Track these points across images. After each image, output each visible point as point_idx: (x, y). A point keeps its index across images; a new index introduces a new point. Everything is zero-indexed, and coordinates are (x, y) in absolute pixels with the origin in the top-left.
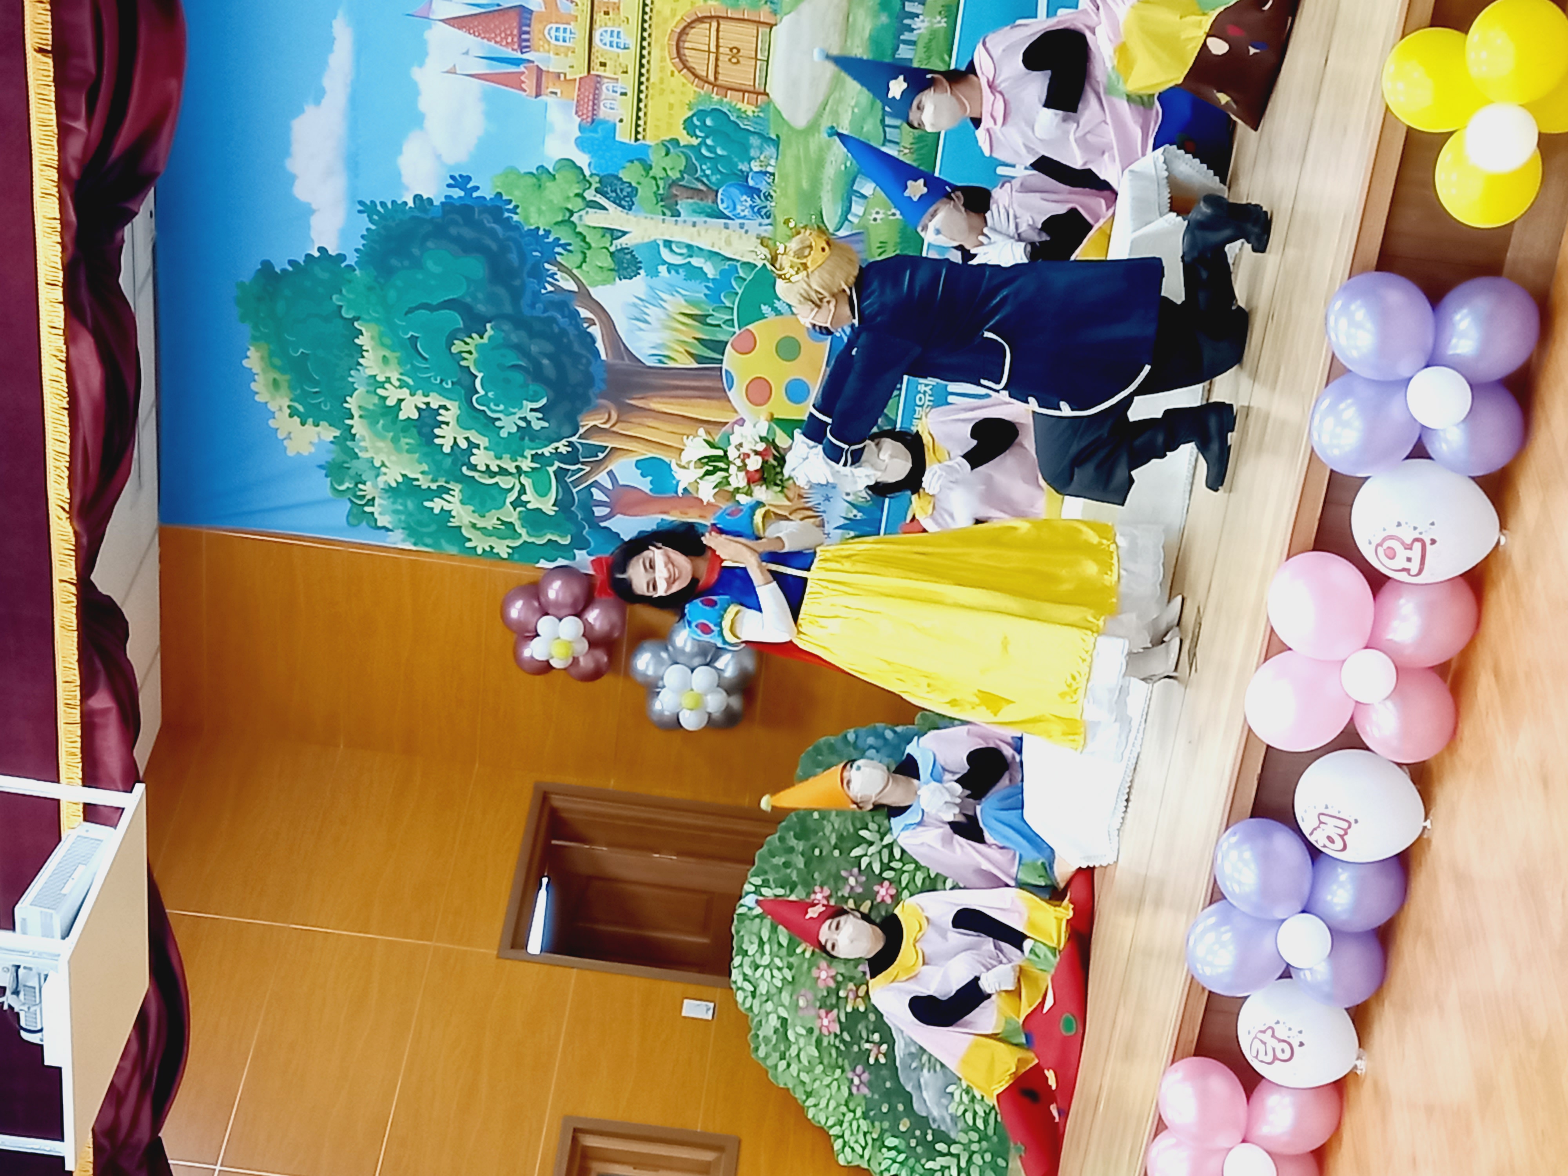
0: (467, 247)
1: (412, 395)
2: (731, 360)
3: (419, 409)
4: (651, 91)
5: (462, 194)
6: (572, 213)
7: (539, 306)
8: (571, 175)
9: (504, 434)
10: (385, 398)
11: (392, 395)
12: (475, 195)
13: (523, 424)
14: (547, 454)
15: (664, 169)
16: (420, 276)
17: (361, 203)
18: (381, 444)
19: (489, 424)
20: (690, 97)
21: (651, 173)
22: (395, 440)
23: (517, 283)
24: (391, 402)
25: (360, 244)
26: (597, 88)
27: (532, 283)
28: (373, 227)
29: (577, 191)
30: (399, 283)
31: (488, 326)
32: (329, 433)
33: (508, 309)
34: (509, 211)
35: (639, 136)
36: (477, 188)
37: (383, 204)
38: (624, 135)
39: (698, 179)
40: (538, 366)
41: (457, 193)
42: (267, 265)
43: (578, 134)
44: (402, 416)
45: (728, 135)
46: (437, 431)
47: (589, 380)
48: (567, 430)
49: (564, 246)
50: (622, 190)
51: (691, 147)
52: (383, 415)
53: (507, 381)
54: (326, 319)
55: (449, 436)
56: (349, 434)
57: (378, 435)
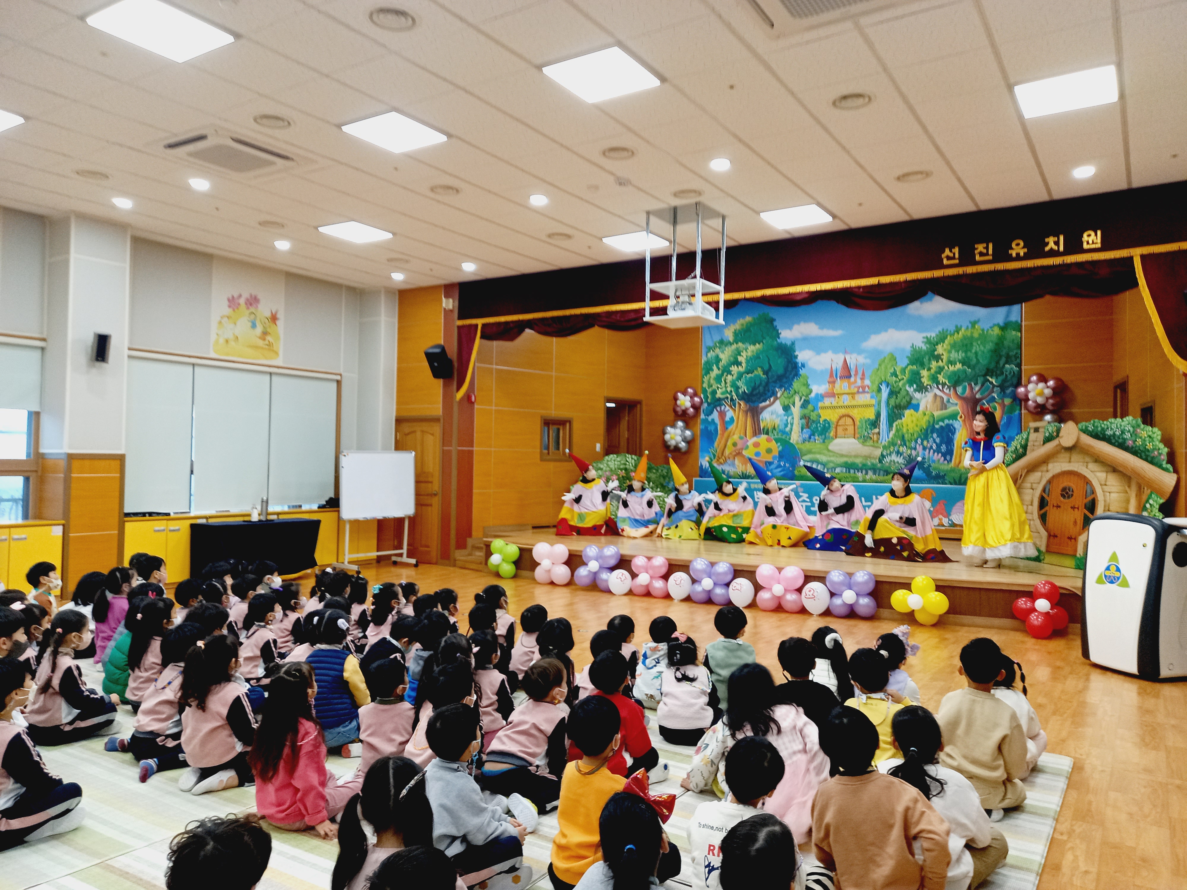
0: (786, 369)
1: (745, 359)
2: (764, 437)
3: (741, 361)
4: (833, 410)
6: (798, 394)
7: (773, 388)
8: (808, 392)
9: (737, 382)
10: (743, 352)
11: (744, 354)
12: (800, 369)
13: (740, 387)
14: (732, 394)
15: (813, 415)
16: (777, 358)
17: (794, 342)
18: (729, 352)
19: (739, 379)
20: (832, 419)
21: (811, 412)
22: (732, 356)
23: (778, 382)
24: (742, 354)
25: (784, 342)
26: (832, 397)
27: (778, 385)
28: (788, 345)
29: (804, 394)
30: (774, 353)
31: (766, 376)
32: (731, 339)
33: (770, 381)
34: (797, 378)
35: (820, 408)
36: (802, 370)
37: (795, 347)
38: (820, 404)
39: (811, 424)
40: (756, 389)
41: (800, 365)
42: (775, 321)
43: (819, 393)
44: (739, 357)
45: (824, 430)
46: (735, 366)
47: (753, 402)
48: (739, 398)
49: (789, 392)
50: (806, 405)
51: (820, 421)
52: (738, 352)
53: (751, 382)
54: (762, 336)
55: (734, 369)
56: (731, 344)
57: (732, 352)
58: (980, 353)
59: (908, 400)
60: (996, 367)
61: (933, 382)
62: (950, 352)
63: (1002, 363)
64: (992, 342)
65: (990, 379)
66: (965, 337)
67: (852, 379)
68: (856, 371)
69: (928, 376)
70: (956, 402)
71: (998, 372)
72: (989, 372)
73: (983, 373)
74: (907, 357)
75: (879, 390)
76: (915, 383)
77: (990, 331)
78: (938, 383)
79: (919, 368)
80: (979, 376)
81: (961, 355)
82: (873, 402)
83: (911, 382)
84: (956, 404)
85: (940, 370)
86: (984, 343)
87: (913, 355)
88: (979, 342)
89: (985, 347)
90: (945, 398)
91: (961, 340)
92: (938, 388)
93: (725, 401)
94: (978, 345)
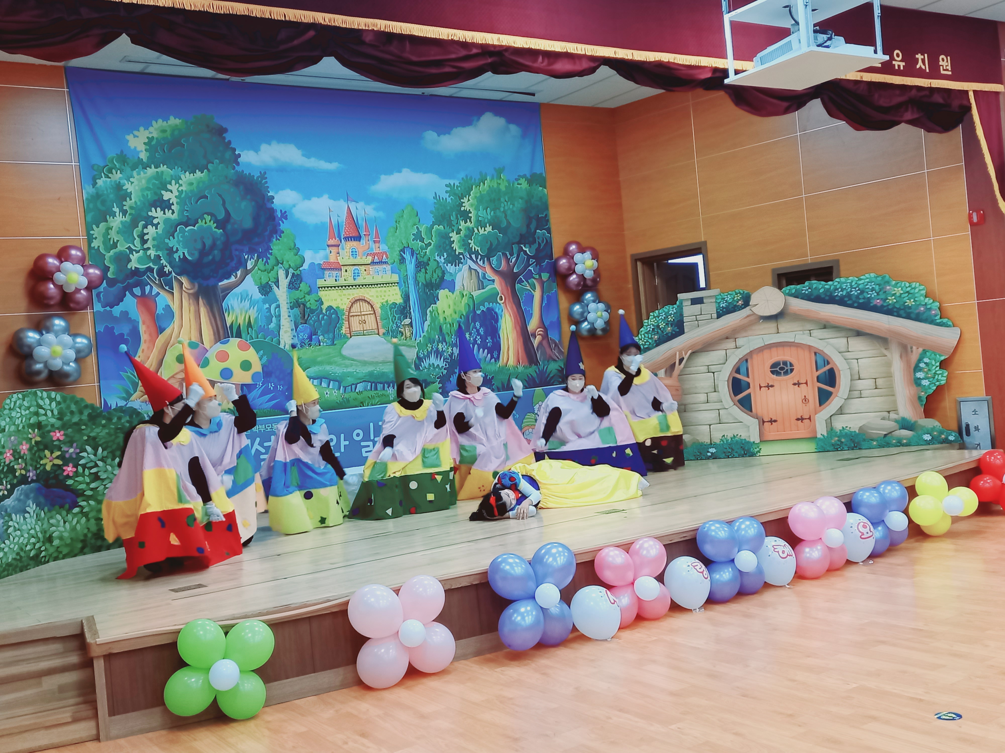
0: (256, 219)
1: (176, 197)
2: (235, 341)
3: (169, 200)
4: (339, 291)
5: (279, 216)
6: (282, 264)
7: (237, 253)
8: (299, 262)
9: (167, 241)
10: (170, 183)
11: (173, 187)
12: (280, 222)
13: (175, 249)
14: (162, 262)
15: (309, 301)
16: (238, 199)
17: (265, 173)
18: (144, 181)
19: (170, 233)
20: (342, 307)
21: (306, 295)
22: (148, 189)
23: (245, 242)
24: (169, 187)
25: (246, 172)
26: (336, 269)
27: (246, 249)
28: (255, 178)
29: (291, 265)
30: (232, 190)
31: (221, 230)
32: (144, 156)
33: (232, 239)
34: (276, 237)
35: (320, 289)
36: (283, 222)
37: (266, 182)
38: (320, 282)
39: (309, 315)
40: (208, 254)
41: (279, 214)
42: (225, 130)
43: (316, 263)
44: (163, 192)
45: (330, 324)
46: (159, 209)
47: (207, 278)
48: (178, 270)
49: (267, 262)
50: (296, 284)
51: (321, 309)
52: (161, 183)
53: (196, 241)
54: (205, 158)
55: (157, 214)
56: (146, 166)
57: (149, 180)
58: (509, 212)
59: (440, 275)
60: (528, 232)
61: (465, 250)
62: (477, 209)
63: (533, 226)
64: (522, 198)
65: (524, 248)
66: (491, 190)
67: (363, 242)
68: (367, 229)
69: (459, 242)
70: (493, 278)
71: (531, 239)
72: (522, 238)
73: (517, 240)
74: (431, 212)
75: (402, 260)
76: (445, 250)
77: (516, 185)
78: (470, 252)
79: (447, 229)
80: (513, 244)
81: (489, 214)
82: (396, 278)
83: (440, 249)
84: (494, 281)
85: (470, 233)
86: (512, 200)
87: (437, 209)
88: (507, 198)
89: (514, 205)
90: (481, 272)
91: (488, 194)
92: (471, 258)
93: (148, 277)
94: (506, 201)
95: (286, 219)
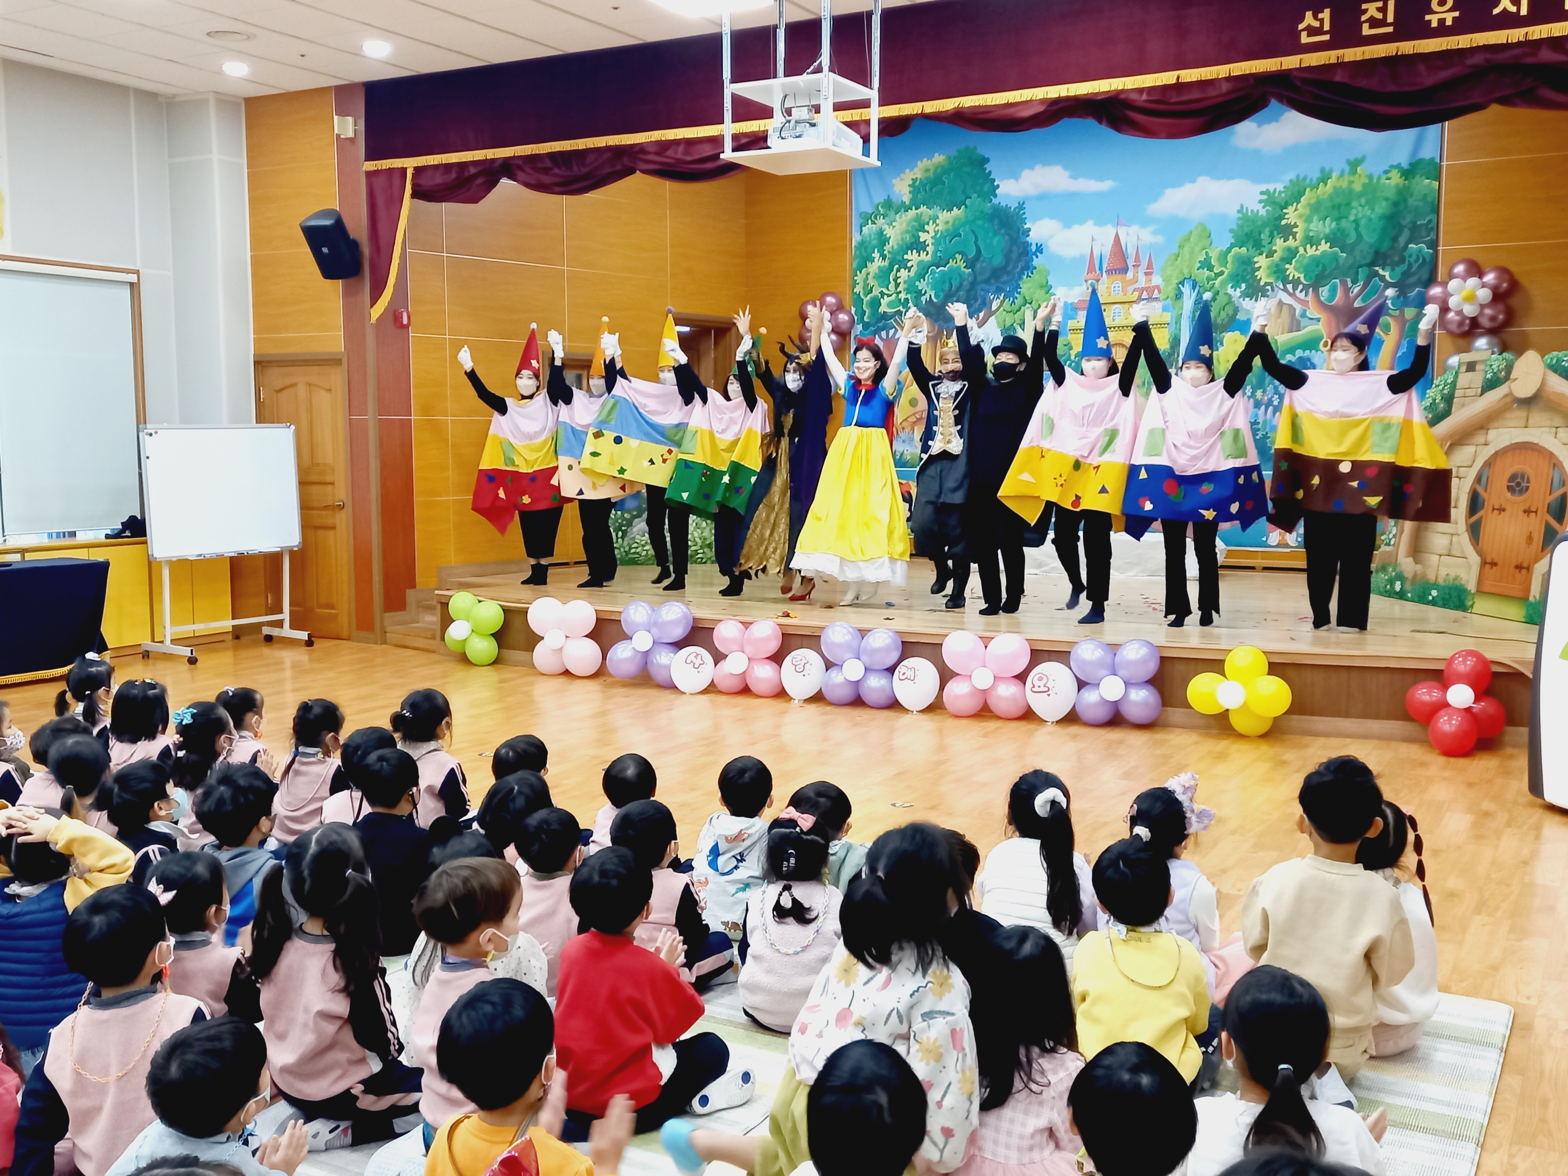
0: (1007, 257)
1: (932, 237)
3: (925, 241)
5: (1034, 250)
6: (1030, 303)
7: (983, 293)
9: (917, 283)
10: (928, 224)
11: (930, 228)
12: (1034, 257)
13: (923, 292)
16: (991, 234)
17: (1024, 203)
18: (904, 224)
19: (921, 276)
22: (907, 232)
23: (993, 281)
24: (926, 227)
25: (1003, 204)
27: (993, 288)
28: (1012, 210)
30: (986, 225)
31: (970, 270)
32: (907, 198)
33: (979, 279)
34: (1028, 273)
36: (1037, 257)
37: (1024, 213)
41: (1034, 248)
42: (987, 161)
46: (915, 251)
49: (1013, 301)
52: (920, 225)
53: (944, 282)
54: (964, 192)
55: (913, 257)
56: (906, 208)
57: (909, 223)
58: (1363, 222)
59: (1231, 312)
60: (1392, 248)
61: (1277, 278)
62: (1308, 220)
63: (1402, 240)
64: (1387, 199)
65: (1381, 272)
66: (1337, 191)
67: (1130, 275)
68: (1137, 259)
69: (1269, 268)
70: (1318, 316)
71: (1396, 258)
72: (1379, 258)
73: (1368, 260)
74: (1231, 231)
75: (1179, 295)
76: (1245, 281)
77: (1383, 180)
78: (1285, 281)
79: (1252, 251)
80: (1361, 266)
81: (1328, 226)
82: (1167, 317)
83: (1236, 279)
84: (1318, 320)
85: (1291, 254)
86: (1371, 204)
87: (1241, 227)
88: (1363, 201)
89: (1373, 210)
90: (1298, 308)
91: (1331, 198)
92: (1285, 290)
93: (896, 321)
94: (1360, 205)
95: (1042, 253)
